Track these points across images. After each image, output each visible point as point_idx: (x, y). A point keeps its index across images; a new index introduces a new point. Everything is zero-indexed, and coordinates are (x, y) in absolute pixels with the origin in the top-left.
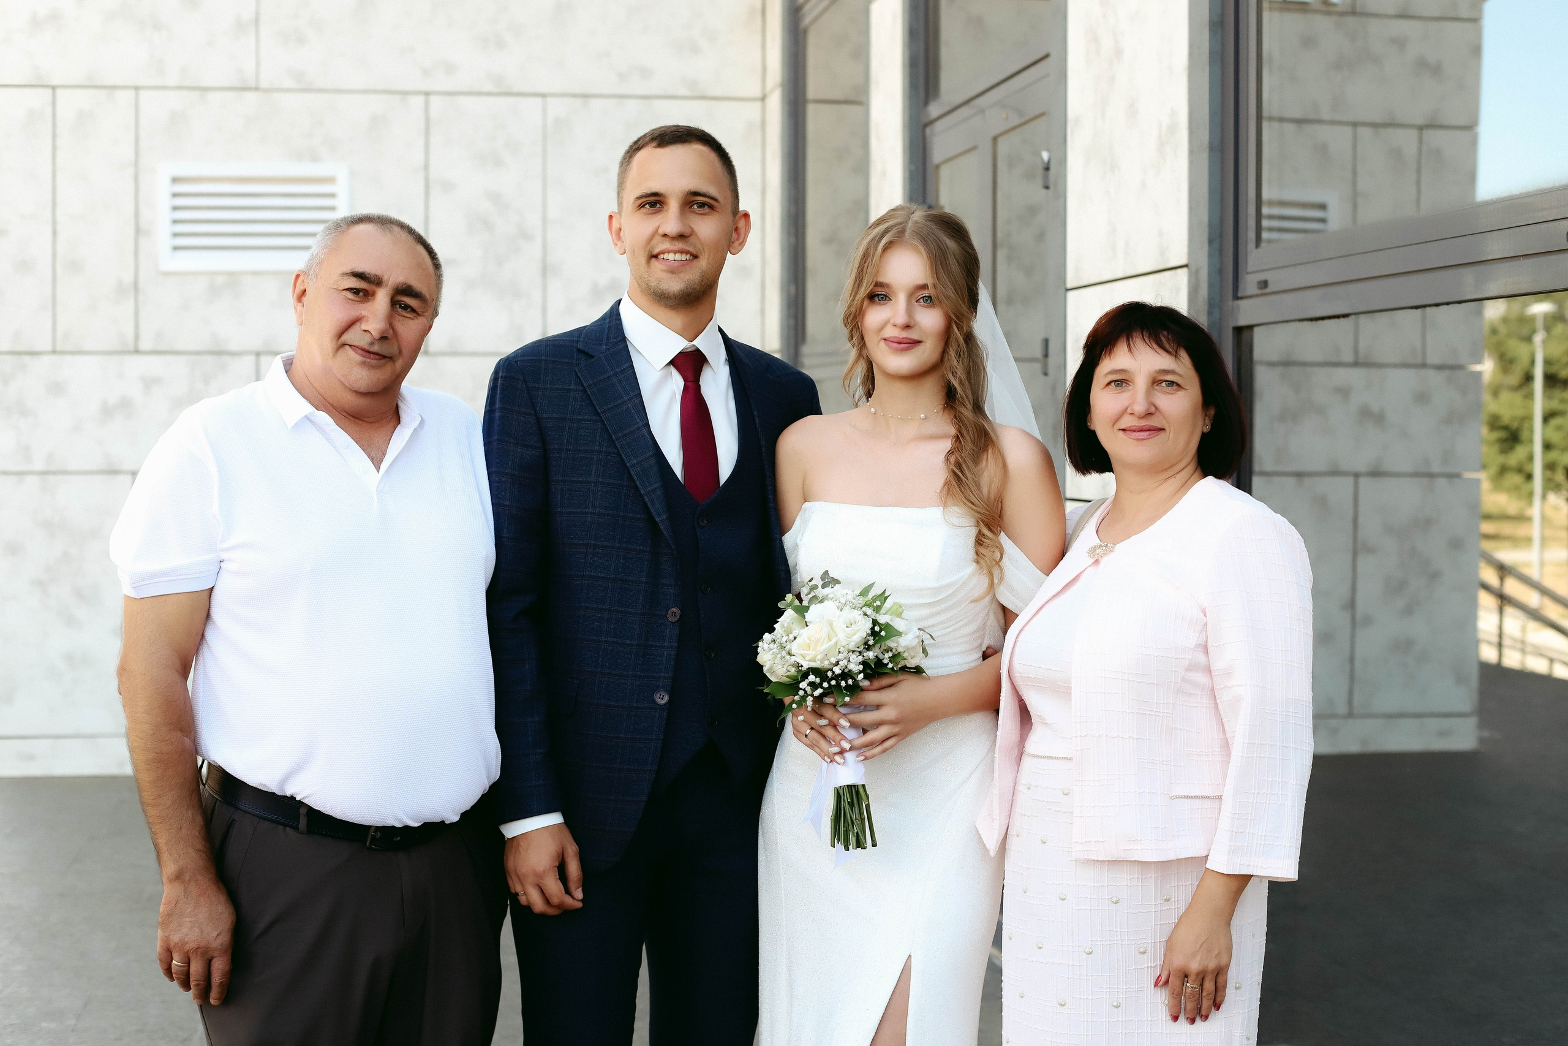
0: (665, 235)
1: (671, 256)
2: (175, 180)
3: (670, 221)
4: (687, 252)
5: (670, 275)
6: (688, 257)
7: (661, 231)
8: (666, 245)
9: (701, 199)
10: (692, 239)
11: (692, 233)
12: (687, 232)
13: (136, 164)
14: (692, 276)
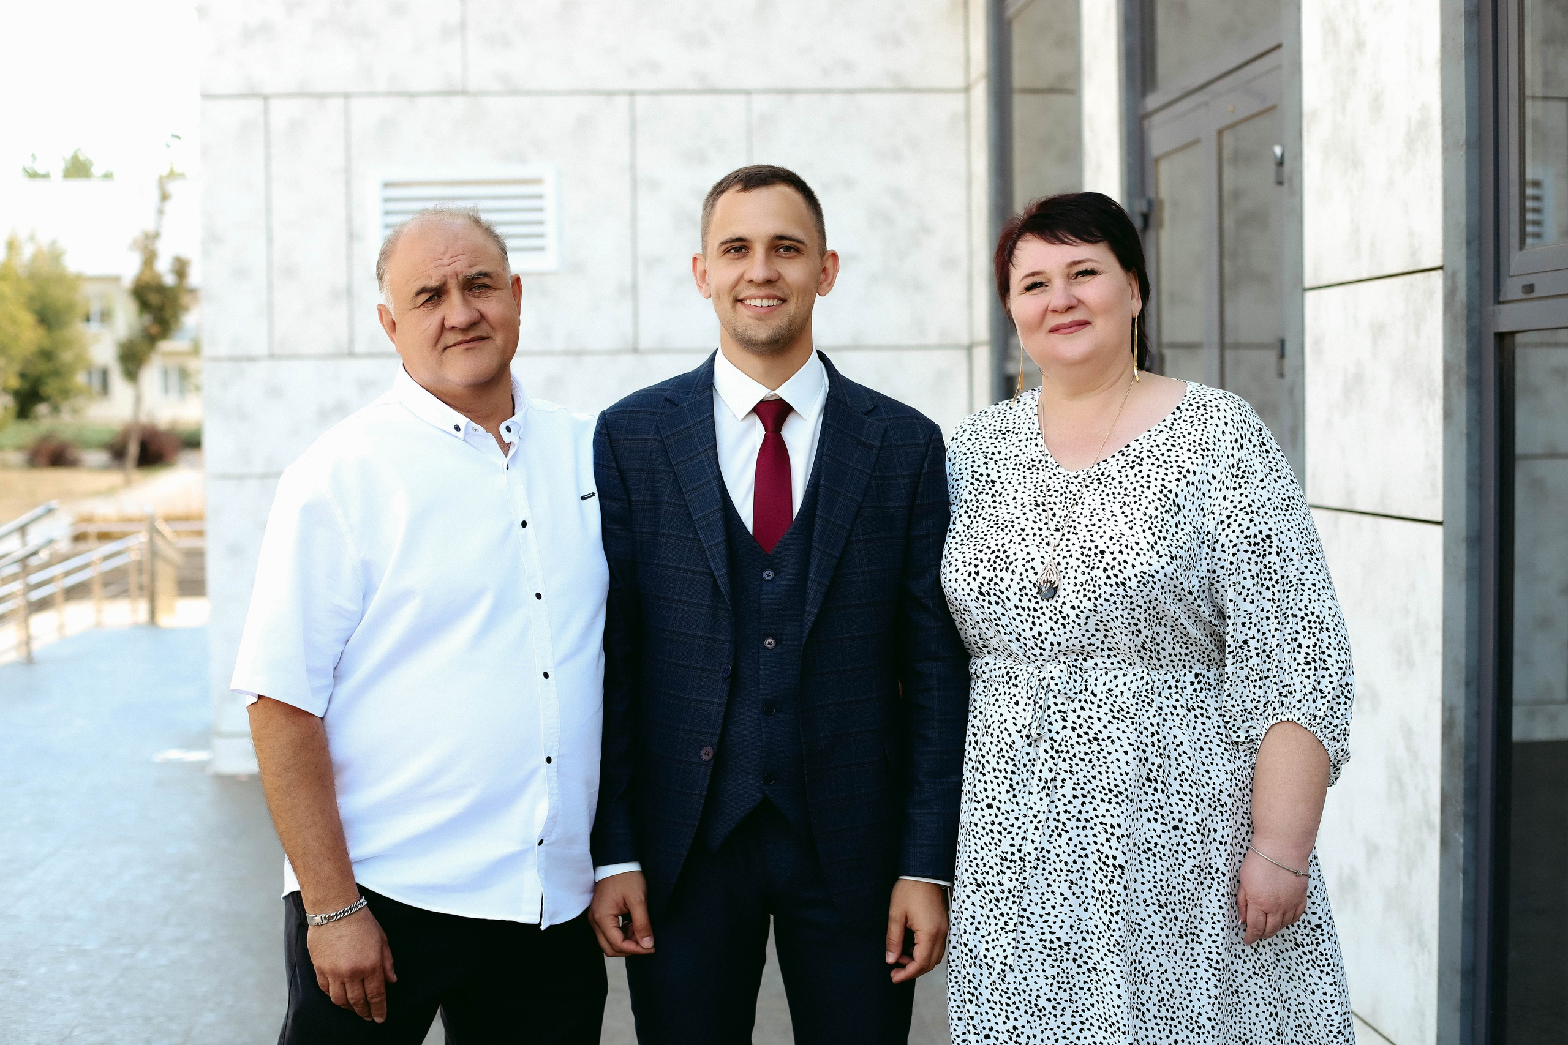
0: (751, 281)
1: (758, 302)
2: (387, 185)
3: (756, 267)
4: (775, 297)
5: (757, 322)
6: (775, 302)
7: (747, 277)
8: (752, 291)
9: (787, 243)
10: (780, 284)
11: (780, 277)
12: (774, 276)
13: (347, 170)
14: (780, 320)
